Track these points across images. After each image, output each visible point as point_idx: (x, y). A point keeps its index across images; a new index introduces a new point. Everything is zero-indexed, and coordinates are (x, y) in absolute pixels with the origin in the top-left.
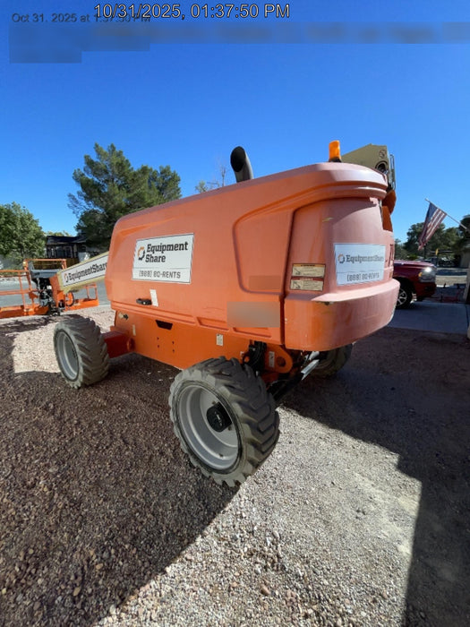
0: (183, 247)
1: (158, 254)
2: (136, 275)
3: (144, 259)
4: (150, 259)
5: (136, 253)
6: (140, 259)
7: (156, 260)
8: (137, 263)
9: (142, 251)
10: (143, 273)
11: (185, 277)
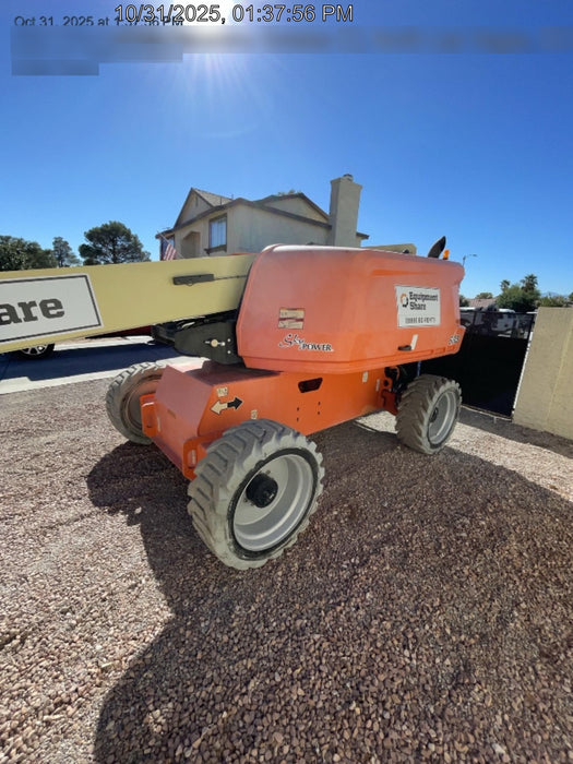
0: (434, 298)
1: (419, 302)
2: (402, 323)
3: (409, 306)
4: (414, 307)
5: (399, 300)
6: (405, 306)
7: (420, 307)
8: (401, 311)
9: (404, 298)
10: (410, 320)
11: (437, 322)
